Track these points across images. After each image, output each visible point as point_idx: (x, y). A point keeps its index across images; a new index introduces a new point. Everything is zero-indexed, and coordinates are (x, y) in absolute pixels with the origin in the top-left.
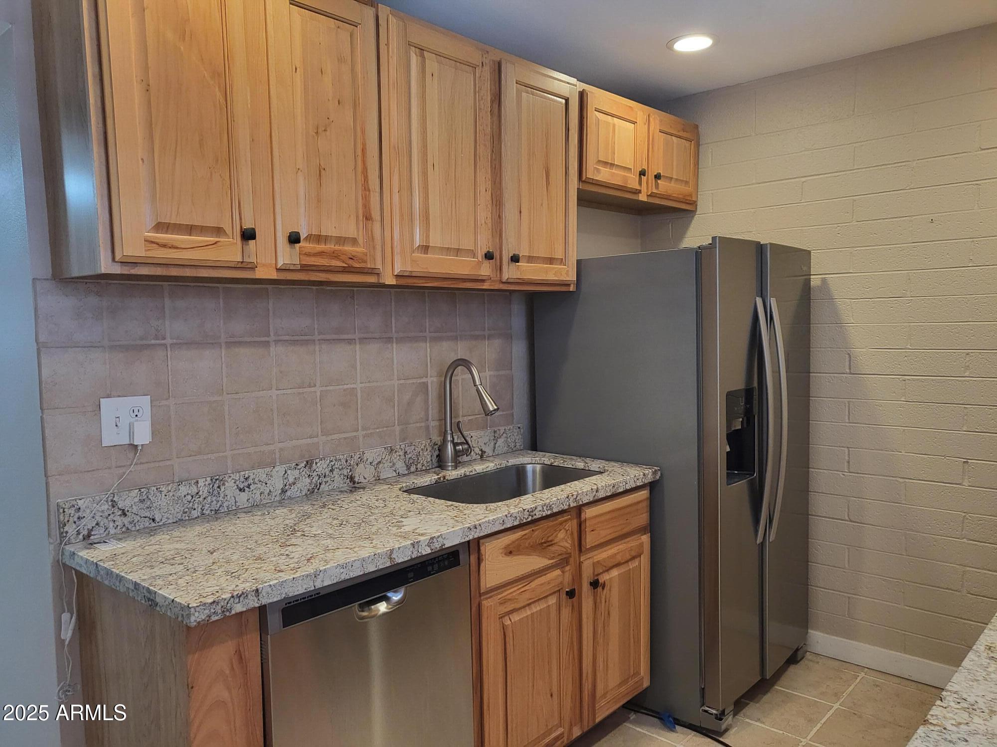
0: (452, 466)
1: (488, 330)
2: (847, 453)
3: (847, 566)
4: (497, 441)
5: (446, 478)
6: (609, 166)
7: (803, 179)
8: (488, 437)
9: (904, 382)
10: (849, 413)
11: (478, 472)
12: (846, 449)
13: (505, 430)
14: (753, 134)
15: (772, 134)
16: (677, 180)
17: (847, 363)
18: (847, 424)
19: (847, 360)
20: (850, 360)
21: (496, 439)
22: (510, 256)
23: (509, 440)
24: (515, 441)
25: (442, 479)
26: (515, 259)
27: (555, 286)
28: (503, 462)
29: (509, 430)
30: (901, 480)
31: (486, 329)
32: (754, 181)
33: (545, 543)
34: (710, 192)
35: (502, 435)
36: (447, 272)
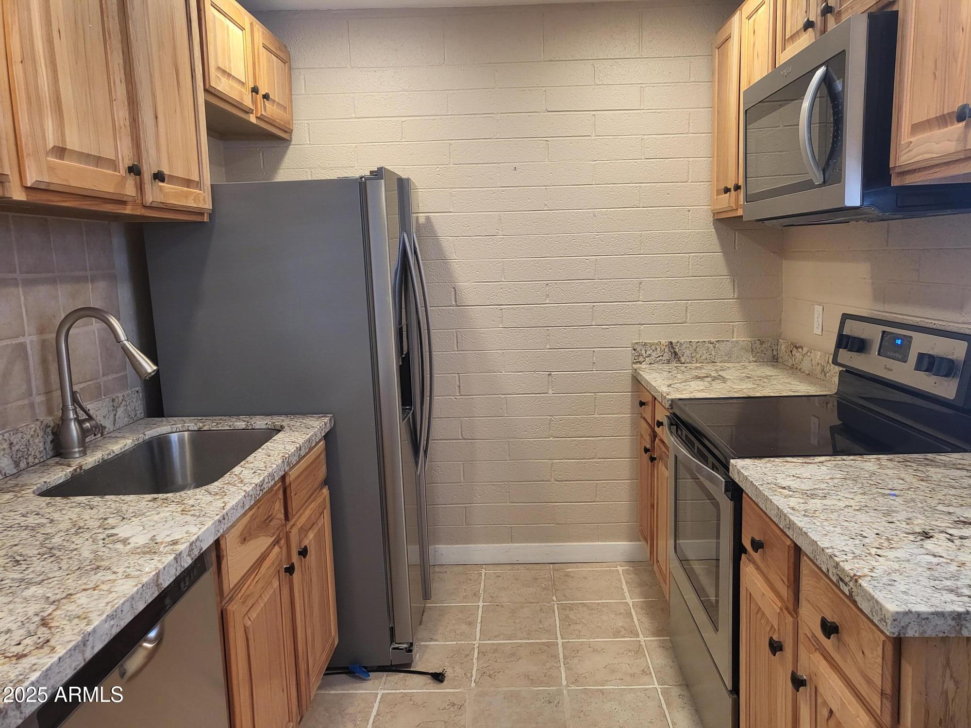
0: (79, 452)
1: (91, 269)
2: (457, 379)
3: (462, 480)
4: (117, 411)
5: (83, 468)
6: (226, 76)
7: (404, 119)
8: (106, 408)
9: (501, 311)
10: (457, 343)
11: (116, 453)
12: (457, 375)
13: (123, 396)
14: (349, 67)
15: (369, 69)
16: (278, 104)
17: (453, 297)
18: (456, 352)
19: (453, 293)
20: (455, 294)
21: (115, 409)
22: (152, 173)
23: (129, 408)
24: (135, 408)
25: (78, 470)
26: (159, 177)
27: (191, 215)
28: (140, 436)
29: (128, 396)
30: (503, 396)
31: (88, 269)
32: (353, 115)
33: (267, 519)
34: (306, 122)
35: (121, 403)
36: (91, 188)
